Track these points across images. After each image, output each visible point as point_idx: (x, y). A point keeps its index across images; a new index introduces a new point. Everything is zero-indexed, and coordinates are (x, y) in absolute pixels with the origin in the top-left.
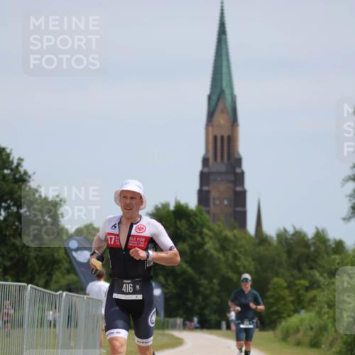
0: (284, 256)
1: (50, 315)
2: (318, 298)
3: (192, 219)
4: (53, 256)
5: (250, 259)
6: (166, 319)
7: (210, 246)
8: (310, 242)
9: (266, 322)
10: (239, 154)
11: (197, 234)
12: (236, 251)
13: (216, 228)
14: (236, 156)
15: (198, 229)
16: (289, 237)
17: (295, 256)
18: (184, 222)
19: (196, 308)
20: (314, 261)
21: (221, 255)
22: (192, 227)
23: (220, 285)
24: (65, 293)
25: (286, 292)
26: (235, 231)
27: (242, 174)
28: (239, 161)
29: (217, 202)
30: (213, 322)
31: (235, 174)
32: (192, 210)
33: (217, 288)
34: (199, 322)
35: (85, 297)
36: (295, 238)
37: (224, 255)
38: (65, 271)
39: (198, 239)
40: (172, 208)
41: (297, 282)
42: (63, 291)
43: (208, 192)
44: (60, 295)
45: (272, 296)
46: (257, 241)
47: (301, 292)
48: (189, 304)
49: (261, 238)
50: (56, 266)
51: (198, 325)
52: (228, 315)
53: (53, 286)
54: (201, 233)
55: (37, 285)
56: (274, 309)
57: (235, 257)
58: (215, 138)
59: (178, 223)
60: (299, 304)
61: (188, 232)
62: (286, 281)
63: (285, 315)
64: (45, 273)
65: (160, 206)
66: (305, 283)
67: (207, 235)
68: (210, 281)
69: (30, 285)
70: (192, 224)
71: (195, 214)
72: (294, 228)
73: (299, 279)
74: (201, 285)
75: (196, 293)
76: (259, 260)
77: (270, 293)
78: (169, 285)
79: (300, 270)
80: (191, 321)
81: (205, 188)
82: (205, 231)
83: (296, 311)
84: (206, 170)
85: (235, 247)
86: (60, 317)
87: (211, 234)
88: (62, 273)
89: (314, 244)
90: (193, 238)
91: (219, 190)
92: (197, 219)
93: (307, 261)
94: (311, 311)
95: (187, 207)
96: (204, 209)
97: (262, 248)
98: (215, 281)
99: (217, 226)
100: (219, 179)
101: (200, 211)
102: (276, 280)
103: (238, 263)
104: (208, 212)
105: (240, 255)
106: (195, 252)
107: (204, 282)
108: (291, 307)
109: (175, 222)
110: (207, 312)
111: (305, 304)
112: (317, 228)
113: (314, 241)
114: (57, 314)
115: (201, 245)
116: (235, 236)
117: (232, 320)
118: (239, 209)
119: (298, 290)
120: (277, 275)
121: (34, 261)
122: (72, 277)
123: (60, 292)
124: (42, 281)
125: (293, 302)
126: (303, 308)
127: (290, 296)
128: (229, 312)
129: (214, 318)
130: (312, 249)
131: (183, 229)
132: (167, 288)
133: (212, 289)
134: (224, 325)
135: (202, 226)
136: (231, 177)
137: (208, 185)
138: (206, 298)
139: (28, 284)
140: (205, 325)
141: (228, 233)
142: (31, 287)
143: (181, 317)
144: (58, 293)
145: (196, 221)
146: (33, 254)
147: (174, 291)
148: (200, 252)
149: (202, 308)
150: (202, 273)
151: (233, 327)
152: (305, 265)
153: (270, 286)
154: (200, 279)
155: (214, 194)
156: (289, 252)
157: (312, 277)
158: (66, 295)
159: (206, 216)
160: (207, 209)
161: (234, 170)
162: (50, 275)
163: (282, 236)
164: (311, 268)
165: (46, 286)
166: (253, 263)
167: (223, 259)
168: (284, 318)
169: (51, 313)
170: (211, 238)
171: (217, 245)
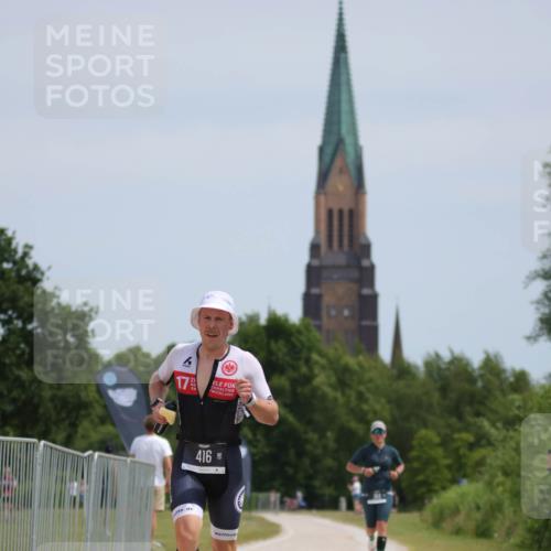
0: (436, 396)
1: (74, 488)
2: (488, 461)
3: (293, 339)
4: (79, 397)
5: (383, 400)
6: (255, 494)
7: (322, 380)
8: (476, 373)
9: (409, 499)
10: (366, 238)
11: (301, 363)
12: (362, 388)
13: (331, 352)
14: (362, 241)
15: (304, 355)
16: (443, 366)
17: (453, 396)
18: (281, 343)
19: (300, 476)
20: (482, 403)
21: (339, 395)
22: (294, 351)
23: (337, 440)
24: (97, 454)
25: (439, 452)
26: (361, 358)
27: (372, 268)
28: (366, 249)
29: (333, 313)
30: (327, 498)
31: (361, 269)
32: (294, 325)
33: (332, 445)
34: (305, 499)
35: (129, 460)
36: (452, 367)
37: (343, 394)
38: (97, 420)
39: (304, 369)
40: (263, 321)
41: (456, 436)
42: (95, 451)
43: (319, 297)
44: (91, 457)
45: (418, 458)
46: (395, 372)
47: (462, 451)
48: (290, 471)
49: (401, 368)
50: (83, 412)
51: (303, 504)
52: (350, 488)
53: (79, 442)
54: (308, 361)
55: (54, 442)
56: (421, 478)
57: (361, 397)
58: (330, 212)
59: (273, 345)
60: (459, 471)
61: (287, 358)
62: (439, 434)
63: (437, 488)
64: (67, 422)
65: (244, 319)
66: (469, 437)
67: (317, 363)
68: (322, 436)
69: (42, 442)
70: (294, 346)
71: (299, 332)
72: (452, 352)
73: (459, 431)
74: (307, 441)
75: (301, 454)
76: (398, 402)
77: (414, 454)
78: (258, 441)
79: (460, 417)
80: (293, 496)
81: (315, 291)
82: (315, 357)
83: (455, 481)
84: (316, 263)
85: (361, 382)
86: (89, 491)
87: (323, 361)
88: (92, 422)
89: (481, 376)
90: (295, 368)
91: (336, 294)
92: (303, 338)
93: (471, 403)
94: (477, 481)
95: (286, 320)
96: (312, 322)
97: (401, 384)
98: (329, 434)
99: (333, 349)
100: (335, 276)
101: (307, 327)
102: (423, 432)
103: (365, 407)
104: (319, 328)
105: (368, 395)
106: (299, 390)
107: (313, 436)
108: (447, 474)
109: (268, 344)
110: (317, 483)
111: (469, 471)
112: (487, 353)
113: (482, 372)
114: (85, 487)
115: (308, 379)
116: (361, 366)
117: (356, 496)
118: (365, 323)
119: (458, 449)
120: (425, 425)
121: (50, 405)
122: (108, 429)
123: (90, 452)
124: (62, 436)
125: (449, 467)
126: (465, 476)
127: (445, 457)
128: (352, 483)
129: (328, 491)
130: (480, 384)
131: (280, 355)
132: (255, 447)
133: (325, 447)
134: (343, 502)
135: (310, 349)
136: (355, 274)
137: (318, 285)
138: (315, 460)
139: (40, 440)
140: (315, 503)
141: (351, 361)
142: (44, 445)
143: (277, 490)
144: (87, 454)
145: (301, 341)
146: (47, 394)
147: (267, 450)
148: (307, 390)
149: (310, 477)
150: (309, 422)
151: (358, 506)
152: (467, 409)
153: (415, 443)
154: (306, 432)
155: (327, 300)
156: (444, 390)
157: (480, 427)
158: (100, 457)
159: (316, 334)
160: (317, 323)
161: (359, 263)
162: (74, 426)
163: (433, 365)
164: (478, 414)
165: (68, 443)
166: (388, 406)
167: (341, 400)
168: (436, 492)
169: (76, 484)
170: (323, 368)
171: (333, 379)
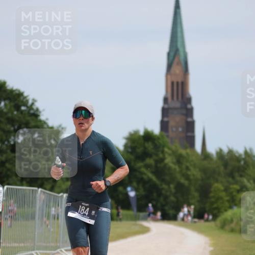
0: (222, 168)
3: (156, 142)
5: (197, 170)
6: (138, 213)
7: (169, 160)
10: (189, 95)
11: (160, 152)
12: (188, 164)
13: (173, 148)
14: (188, 96)
15: (161, 149)
17: (230, 168)
18: (150, 143)
19: (159, 205)
20: (243, 171)
21: (177, 167)
22: (156, 147)
23: (176, 188)
24: (65, 195)
25: (223, 194)
26: (188, 150)
27: (192, 109)
28: (189, 100)
29: (174, 129)
30: (171, 215)
31: (187, 109)
32: (156, 136)
33: (173, 190)
36: (229, 155)
37: (179, 166)
39: (161, 155)
40: (142, 133)
41: (232, 186)
42: (64, 193)
43: (167, 122)
44: (62, 196)
45: (213, 197)
46: (203, 157)
47: (234, 194)
49: (205, 155)
53: (56, 189)
54: (163, 152)
55: (45, 189)
56: (215, 206)
57: (187, 168)
58: (173, 83)
59: (146, 145)
60: (233, 202)
61: (153, 151)
62: (223, 186)
63: (222, 210)
65: (132, 132)
66: (237, 187)
67: (167, 152)
68: (169, 186)
69: (40, 189)
70: (156, 145)
71: (159, 138)
72: (228, 148)
73: (233, 184)
74: (163, 189)
75: (160, 194)
76: (204, 170)
77: (212, 195)
78: (140, 189)
79: (233, 178)
81: (166, 119)
82: (166, 150)
83: (231, 207)
84: (166, 106)
85: (187, 161)
87: (169, 152)
90: (157, 155)
91: (176, 121)
92: (161, 142)
93: (238, 171)
95: (152, 133)
96: (165, 134)
97: (205, 163)
98: (171, 186)
99: (174, 146)
100: (175, 112)
102: (216, 185)
103: (189, 173)
104: (168, 136)
105: (192, 168)
106: (159, 165)
107: (165, 186)
108: (227, 204)
109: (144, 144)
110: (166, 208)
111: (237, 203)
112: (245, 148)
115: (162, 160)
116: (187, 154)
117: (185, 214)
118: (189, 134)
119: (232, 193)
120: (217, 181)
123: (62, 194)
124: (49, 186)
125: (228, 201)
126: (235, 205)
127: (226, 196)
129: (172, 212)
130: (242, 163)
131: (150, 149)
132: (139, 192)
133: (171, 192)
135: (164, 146)
136: (184, 112)
137: (167, 116)
138: (166, 198)
140: (166, 217)
141: (183, 152)
144: (60, 195)
145: (159, 143)
147: (143, 193)
148: (162, 165)
149: (163, 206)
150: (163, 180)
152: (236, 175)
153: (212, 189)
154: (161, 185)
155: (172, 123)
156: (226, 165)
157: (242, 182)
159: (167, 140)
160: (167, 134)
161: (186, 106)
163: (220, 153)
164: (241, 176)
165: (52, 189)
168: (222, 212)
170: (170, 155)
171: (175, 160)
